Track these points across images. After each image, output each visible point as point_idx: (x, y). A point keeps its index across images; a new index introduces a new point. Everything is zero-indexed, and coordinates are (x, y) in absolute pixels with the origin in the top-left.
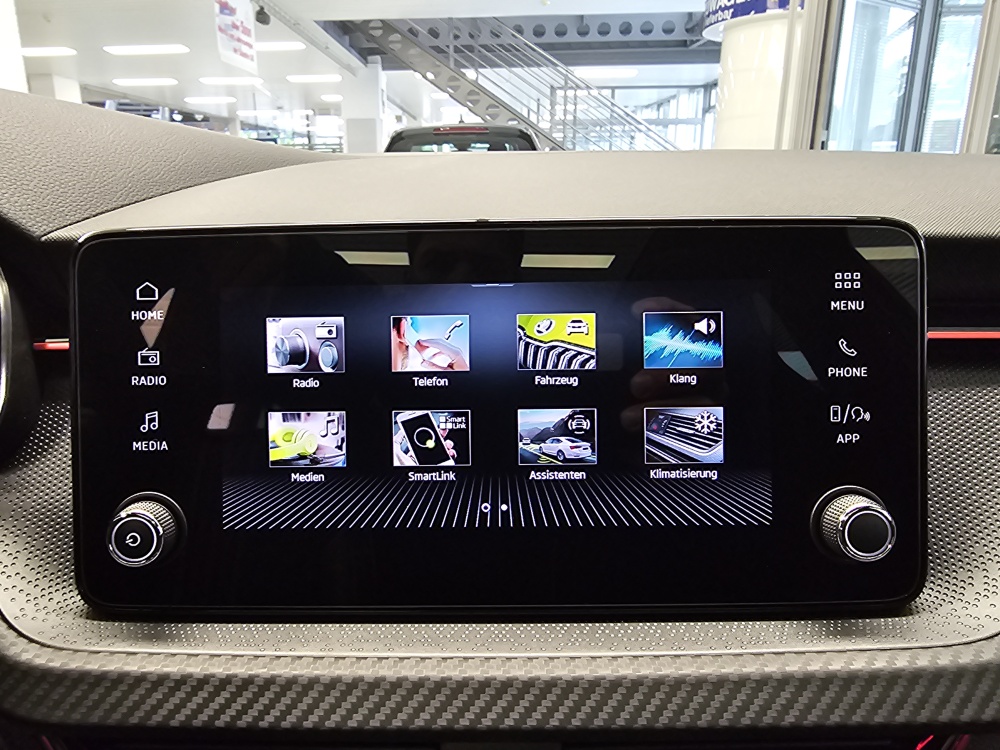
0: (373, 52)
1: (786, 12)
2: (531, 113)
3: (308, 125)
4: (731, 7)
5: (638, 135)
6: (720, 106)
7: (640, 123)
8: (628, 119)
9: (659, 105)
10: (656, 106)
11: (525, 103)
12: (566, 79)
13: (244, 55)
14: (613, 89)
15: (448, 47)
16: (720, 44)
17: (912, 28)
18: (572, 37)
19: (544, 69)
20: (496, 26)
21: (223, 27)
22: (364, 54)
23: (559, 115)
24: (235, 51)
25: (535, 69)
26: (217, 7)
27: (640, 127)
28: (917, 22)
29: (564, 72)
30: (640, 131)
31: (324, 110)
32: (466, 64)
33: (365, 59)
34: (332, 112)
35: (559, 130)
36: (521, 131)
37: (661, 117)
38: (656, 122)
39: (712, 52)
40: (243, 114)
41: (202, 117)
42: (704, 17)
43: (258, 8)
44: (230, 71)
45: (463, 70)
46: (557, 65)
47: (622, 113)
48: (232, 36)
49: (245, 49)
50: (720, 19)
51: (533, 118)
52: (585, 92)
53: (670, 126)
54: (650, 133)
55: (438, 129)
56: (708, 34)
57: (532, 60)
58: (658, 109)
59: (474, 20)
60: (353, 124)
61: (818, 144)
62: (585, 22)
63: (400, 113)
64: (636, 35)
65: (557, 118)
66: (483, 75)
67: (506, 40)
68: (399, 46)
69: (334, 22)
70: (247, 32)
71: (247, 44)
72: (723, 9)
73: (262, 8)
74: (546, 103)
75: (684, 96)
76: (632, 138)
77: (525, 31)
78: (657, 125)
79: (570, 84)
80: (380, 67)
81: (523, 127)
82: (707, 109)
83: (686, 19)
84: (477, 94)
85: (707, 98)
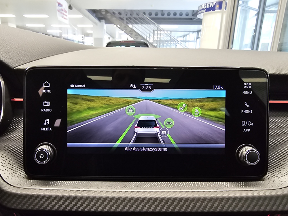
0: (102, 19)
1: (221, 11)
2: (147, 38)
3: (83, 40)
4: (205, 9)
5: (178, 45)
6: (202, 37)
7: (179, 41)
8: (175, 40)
9: (184, 36)
10: (183, 37)
11: (146, 35)
12: (158, 28)
13: (65, 18)
14: (171, 31)
15: (124, 18)
16: (202, 19)
17: (256, 16)
18: (160, 16)
19: (151, 25)
20: (138, 12)
21: (59, 10)
22: (100, 19)
23: (156, 39)
24: (62, 17)
25: (149, 25)
26: (57, 4)
27: (179, 42)
28: (258, 15)
29: (157, 26)
30: (179, 44)
31: (87, 35)
32: (129, 23)
33: (100, 21)
34: (90, 35)
35: (156, 43)
36: (145, 43)
37: (184, 40)
38: (183, 41)
39: (200, 22)
40: (64, 36)
42: (197, 11)
43: (69, 5)
44: (60, 23)
45: (128, 25)
46: (155, 24)
47: (173, 38)
48: (61, 13)
49: (65, 17)
50: (202, 12)
51: (148, 39)
52: (163, 32)
53: (187, 42)
54: (181, 44)
55: (121, 41)
56: (198, 16)
57: (148, 22)
58: (184, 38)
59: (131, 10)
60: (96, 39)
61: (230, 48)
62: (163, 12)
63: (109, 36)
64: (178, 16)
65: (155, 39)
66: (134, 26)
67: (141, 16)
68: (110, 17)
69: (91, 10)
70: (66, 12)
71: (66, 15)
72: (203, 9)
73: (70, 5)
74: (152, 35)
75: (191, 34)
76: (176, 45)
77: (146, 14)
78: (183, 42)
79: (159, 30)
80: (104, 23)
81: (145, 42)
82: (198, 38)
83: (192, 12)
84: (132, 32)
85: (198, 35)
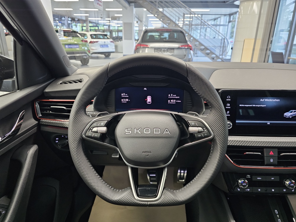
0: (132, 2)
7: (209, 25)
8: (206, 24)
10: (214, 20)
11: (174, 17)
12: (189, 11)
14: (202, 15)
15: (155, 1)
19: (183, 9)
22: (130, 3)
25: (180, 9)
29: (188, 9)
31: (114, 18)
32: (160, 7)
33: (130, 5)
34: (117, 19)
37: (215, 24)
39: (233, 5)
41: (77, 19)
45: (158, 8)
46: (186, 7)
47: (204, 22)
52: (194, 15)
53: (218, 26)
54: (212, 28)
57: (179, 6)
60: (125, 24)
65: (185, 23)
66: (165, 10)
75: (223, 18)
80: (134, 7)
82: (230, 22)
84: (164, 17)
85: (230, 18)
